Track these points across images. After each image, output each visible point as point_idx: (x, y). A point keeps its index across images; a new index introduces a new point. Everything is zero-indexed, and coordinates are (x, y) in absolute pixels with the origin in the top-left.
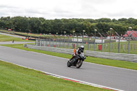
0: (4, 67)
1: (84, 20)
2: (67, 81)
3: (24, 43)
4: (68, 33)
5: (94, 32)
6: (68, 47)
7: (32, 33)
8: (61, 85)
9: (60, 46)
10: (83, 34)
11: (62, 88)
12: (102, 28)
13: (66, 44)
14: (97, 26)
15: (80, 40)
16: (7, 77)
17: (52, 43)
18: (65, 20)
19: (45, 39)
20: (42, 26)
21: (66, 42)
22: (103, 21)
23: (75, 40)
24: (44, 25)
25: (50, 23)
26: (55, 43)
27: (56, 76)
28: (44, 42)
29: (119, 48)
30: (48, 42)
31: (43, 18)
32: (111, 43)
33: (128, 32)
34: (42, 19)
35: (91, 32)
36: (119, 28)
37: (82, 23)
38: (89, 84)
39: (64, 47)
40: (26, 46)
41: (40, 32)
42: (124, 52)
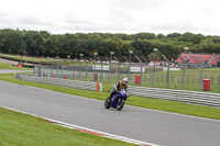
1: (112, 35)
2: (84, 134)
3: (15, 72)
4: (87, 56)
5: (128, 55)
6: (86, 78)
7: (28, 55)
8: (75, 140)
9: (73, 77)
10: (110, 58)
12: (141, 48)
13: (84, 73)
14: (133, 45)
15: (106, 68)
17: (60, 72)
18: (82, 36)
19: (49, 65)
20: (45, 45)
21: (83, 70)
22: (142, 38)
23: (98, 67)
24: (48, 42)
25: (57, 40)
26: (65, 72)
27: (66, 125)
28: (48, 71)
29: (168, 81)
30: (54, 71)
31: (46, 32)
32: (156, 73)
33: (183, 55)
34: (45, 34)
35: (123, 54)
36: (168, 48)
37: (108, 40)
38: (119, 138)
39: (79, 78)
40: (18, 76)
41: (41, 54)
42: (176, 87)
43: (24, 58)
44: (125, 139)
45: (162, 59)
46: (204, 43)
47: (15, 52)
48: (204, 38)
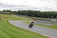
0: (23, 31)
4: (50, 17)
6: (50, 23)
7: (35, 17)
9: (46, 23)
10: (56, 18)
13: (49, 22)
15: (55, 20)
16: (25, 35)
18: (49, 12)
19: (40, 20)
20: (39, 14)
23: (53, 20)
24: (40, 14)
25: (42, 13)
26: (44, 22)
28: (40, 21)
30: (41, 21)
31: (39, 11)
37: (56, 13)
41: (38, 17)
43: (34, 18)
47: (31, 16)
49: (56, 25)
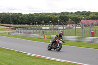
1: (50, 14)
2: (38, 58)
3: (8, 31)
4: (39, 23)
5: (57, 22)
6: (39, 33)
7: (13, 24)
8: (34, 61)
9: (34, 33)
10: (49, 23)
11: (34, 63)
12: (63, 19)
13: (38, 31)
14: (60, 17)
15: (48, 28)
17: (28, 31)
19: (23, 28)
20: (20, 19)
21: (38, 30)
22: (64, 14)
23: (44, 28)
24: (22, 18)
25: (26, 17)
26: (30, 31)
27: (30, 54)
29: (76, 33)
32: (70, 30)
33: (82, 21)
34: (20, 14)
35: (55, 22)
36: (75, 18)
37: (49, 16)
38: (54, 59)
39: (36, 33)
40: (9, 33)
41: (19, 23)
42: (79, 35)
43: (11, 25)
44: (57, 60)
45: (73, 23)
46: (91, 15)
47: (7, 23)
48: (91, 13)
49: (50, 36)
